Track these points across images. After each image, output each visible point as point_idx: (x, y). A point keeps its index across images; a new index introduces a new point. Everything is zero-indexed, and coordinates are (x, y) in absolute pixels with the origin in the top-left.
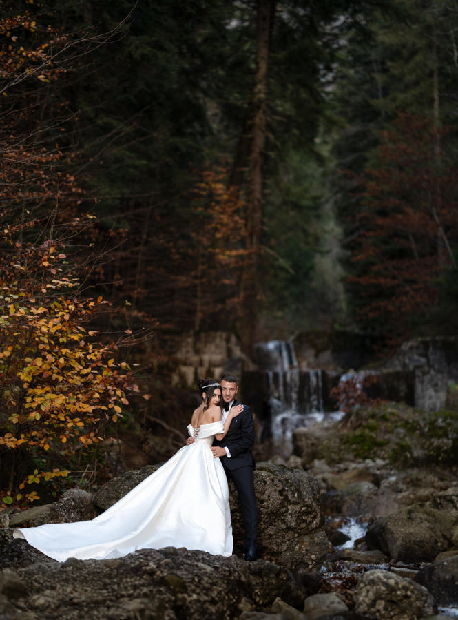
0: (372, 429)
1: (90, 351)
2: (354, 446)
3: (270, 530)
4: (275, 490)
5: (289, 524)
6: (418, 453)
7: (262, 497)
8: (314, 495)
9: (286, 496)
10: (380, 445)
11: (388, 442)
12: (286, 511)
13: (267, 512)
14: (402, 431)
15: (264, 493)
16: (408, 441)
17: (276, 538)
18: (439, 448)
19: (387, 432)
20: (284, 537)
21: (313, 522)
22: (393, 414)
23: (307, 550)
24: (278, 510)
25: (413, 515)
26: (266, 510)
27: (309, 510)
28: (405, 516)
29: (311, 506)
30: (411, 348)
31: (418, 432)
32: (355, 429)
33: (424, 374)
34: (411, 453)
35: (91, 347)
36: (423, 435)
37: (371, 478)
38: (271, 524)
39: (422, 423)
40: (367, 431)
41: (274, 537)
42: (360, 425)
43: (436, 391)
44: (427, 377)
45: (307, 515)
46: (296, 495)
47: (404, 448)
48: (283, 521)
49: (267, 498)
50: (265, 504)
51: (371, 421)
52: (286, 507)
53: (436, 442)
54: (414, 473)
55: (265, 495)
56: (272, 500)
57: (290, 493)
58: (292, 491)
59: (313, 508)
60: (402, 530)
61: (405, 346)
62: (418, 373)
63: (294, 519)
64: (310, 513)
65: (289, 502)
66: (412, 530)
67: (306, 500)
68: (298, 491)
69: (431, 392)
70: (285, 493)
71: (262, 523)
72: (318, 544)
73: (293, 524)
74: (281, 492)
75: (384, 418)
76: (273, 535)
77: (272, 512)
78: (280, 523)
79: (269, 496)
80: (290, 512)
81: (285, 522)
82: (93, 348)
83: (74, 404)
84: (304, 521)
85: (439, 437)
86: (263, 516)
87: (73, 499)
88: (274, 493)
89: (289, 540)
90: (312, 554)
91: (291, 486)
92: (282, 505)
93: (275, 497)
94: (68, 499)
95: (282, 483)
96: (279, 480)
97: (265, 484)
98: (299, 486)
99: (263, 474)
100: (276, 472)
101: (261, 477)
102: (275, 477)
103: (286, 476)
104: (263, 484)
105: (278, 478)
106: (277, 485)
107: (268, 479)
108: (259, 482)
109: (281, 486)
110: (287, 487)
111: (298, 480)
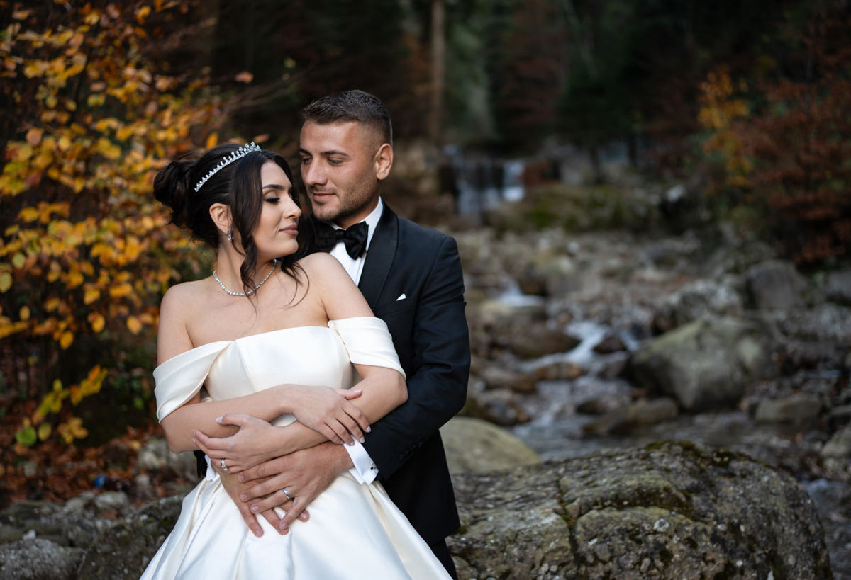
6: (584, 222)
10: (556, 217)
14: (570, 206)
16: (576, 213)
18: (599, 218)
31: (581, 206)
34: (578, 222)
36: (586, 208)
37: (567, 253)
39: (584, 198)
44: (568, 163)
47: (574, 219)
53: (596, 212)
60: (694, 366)
61: (547, 142)
62: (561, 160)
66: (706, 365)
97: (666, 565)
98: (772, 537)
99: (656, 526)
100: (695, 498)
101: (650, 538)
102: (700, 526)
103: (726, 509)
104: (660, 564)
105: (709, 529)
106: (709, 558)
107: (675, 539)
108: (647, 561)
109: (721, 559)
110: (741, 557)
111: (764, 512)
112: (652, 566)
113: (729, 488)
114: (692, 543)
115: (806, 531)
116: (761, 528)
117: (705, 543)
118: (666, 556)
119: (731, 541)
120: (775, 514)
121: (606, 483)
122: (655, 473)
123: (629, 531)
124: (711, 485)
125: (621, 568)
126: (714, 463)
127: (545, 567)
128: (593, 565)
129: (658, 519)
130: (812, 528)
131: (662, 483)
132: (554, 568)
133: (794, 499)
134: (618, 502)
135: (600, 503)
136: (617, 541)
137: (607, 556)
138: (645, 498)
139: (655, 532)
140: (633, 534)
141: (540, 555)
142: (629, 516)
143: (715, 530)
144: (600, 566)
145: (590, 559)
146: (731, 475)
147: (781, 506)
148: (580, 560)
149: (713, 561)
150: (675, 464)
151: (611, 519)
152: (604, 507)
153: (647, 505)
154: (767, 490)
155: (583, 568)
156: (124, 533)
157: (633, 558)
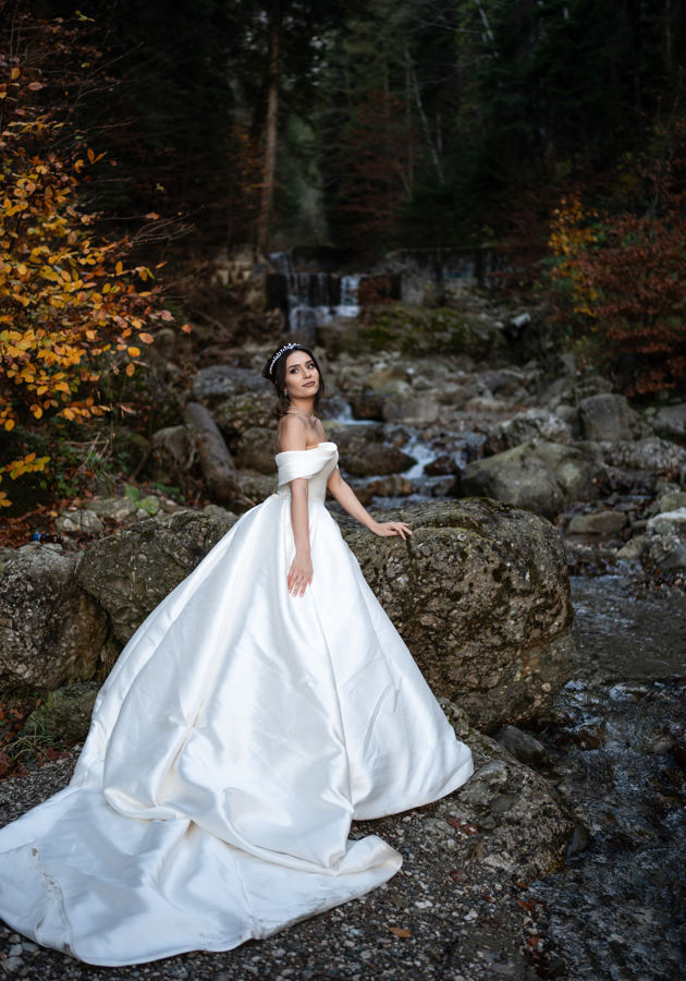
0: (385, 324)
1: (86, 251)
2: (371, 340)
3: (468, 650)
4: (486, 571)
5: (510, 636)
6: (423, 345)
7: (456, 588)
8: (559, 568)
9: (508, 581)
10: (393, 338)
11: (398, 336)
12: (506, 612)
13: (465, 618)
14: (409, 326)
15: (461, 579)
16: (415, 335)
17: (478, 663)
18: (440, 342)
19: (397, 327)
20: (494, 660)
21: (553, 622)
22: (400, 312)
23: (534, 675)
24: (489, 613)
25: (526, 462)
26: (464, 614)
27: (550, 602)
28: (518, 464)
29: (554, 592)
30: (393, 257)
31: (422, 327)
32: (370, 324)
33: (409, 276)
34: (418, 344)
35: (87, 243)
36: (427, 330)
37: (404, 377)
38: (470, 638)
39: (425, 320)
40: (382, 328)
41: (475, 661)
42: (375, 322)
44: (409, 280)
45: (544, 612)
46: (528, 576)
47: (412, 341)
48: (498, 632)
49: (466, 589)
50: (462, 601)
51: (384, 318)
52: (506, 603)
53: (438, 335)
54: (425, 363)
55: (462, 584)
56: (476, 591)
57: (515, 572)
58: (518, 568)
59: (557, 596)
60: (517, 483)
63: (521, 625)
64: (550, 607)
65: (512, 592)
66: (529, 483)
67: (546, 582)
68: (530, 565)
70: (505, 575)
71: (451, 637)
72: (556, 663)
73: (518, 637)
74: (497, 575)
75: (394, 316)
76: (473, 658)
77: (476, 617)
78: (489, 634)
79: (471, 585)
80: (512, 612)
81: (500, 634)
82: (91, 246)
83: (53, 349)
84: (538, 624)
85: (441, 331)
86: (454, 625)
87: (29, 579)
88: (482, 577)
89: (504, 665)
90: (543, 682)
91: (517, 557)
92: (499, 601)
93: (484, 584)
94: (18, 579)
95: (499, 551)
96: (494, 548)
97: (464, 560)
98: (531, 553)
99: (459, 537)
100: (484, 525)
101: (455, 544)
102: (486, 540)
103: (504, 533)
104: (460, 560)
105: (491, 542)
106: (490, 559)
107: (470, 546)
108: (452, 557)
109: (497, 561)
110: (510, 561)
111: (527, 538)
112: (455, 560)
113: (507, 523)
114: (480, 549)
115: (554, 553)
116: (524, 546)
117: (488, 550)
118: (464, 555)
119: (504, 551)
120: (535, 541)
121: (430, 514)
122: (460, 510)
123: (441, 539)
124: (496, 520)
125: (437, 560)
126: (500, 510)
127: (391, 559)
128: (420, 559)
129: (460, 534)
130: (559, 552)
131: (465, 514)
132: (396, 560)
133: (548, 534)
134: (437, 523)
135: (426, 524)
136: (434, 544)
137: (429, 553)
138: (453, 522)
139: (458, 541)
140: (445, 541)
141: (389, 551)
142: (442, 531)
143: (495, 543)
144: (424, 559)
145: (418, 555)
146: (510, 517)
147: (539, 536)
148: (412, 555)
149: (492, 562)
150: (475, 507)
151: (432, 532)
152: (428, 526)
153: (454, 526)
154: (531, 527)
155: (414, 561)
156: (115, 542)
157: (444, 554)
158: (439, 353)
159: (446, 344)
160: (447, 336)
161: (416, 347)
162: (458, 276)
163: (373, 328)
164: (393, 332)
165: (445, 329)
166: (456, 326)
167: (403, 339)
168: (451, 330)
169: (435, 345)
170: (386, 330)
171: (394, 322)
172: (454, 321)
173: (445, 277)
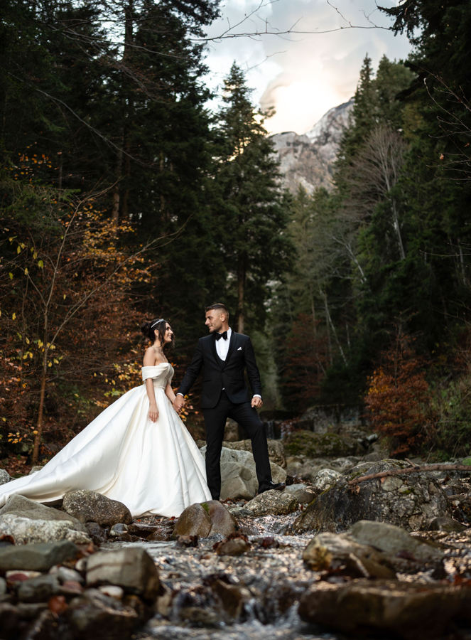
0: (298, 442)
10: (302, 449)
11: (305, 447)
14: (311, 443)
18: (327, 449)
19: (304, 443)
22: (306, 435)
30: (311, 411)
31: (318, 443)
32: (290, 442)
33: (318, 420)
34: (315, 451)
36: (320, 444)
39: (319, 439)
40: (295, 444)
42: (292, 441)
43: (323, 428)
44: (319, 422)
51: (297, 439)
53: (326, 447)
54: (317, 460)
61: (309, 410)
62: (315, 420)
69: (321, 428)
75: (303, 438)
85: (327, 445)
158: (327, 456)
159: (330, 451)
160: (331, 447)
161: (314, 453)
162: (350, 420)
163: (291, 444)
164: (302, 446)
165: (330, 443)
166: (335, 441)
167: (307, 449)
168: (333, 443)
169: (325, 452)
170: (298, 444)
171: (302, 440)
172: (335, 439)
173: (342, 421)
